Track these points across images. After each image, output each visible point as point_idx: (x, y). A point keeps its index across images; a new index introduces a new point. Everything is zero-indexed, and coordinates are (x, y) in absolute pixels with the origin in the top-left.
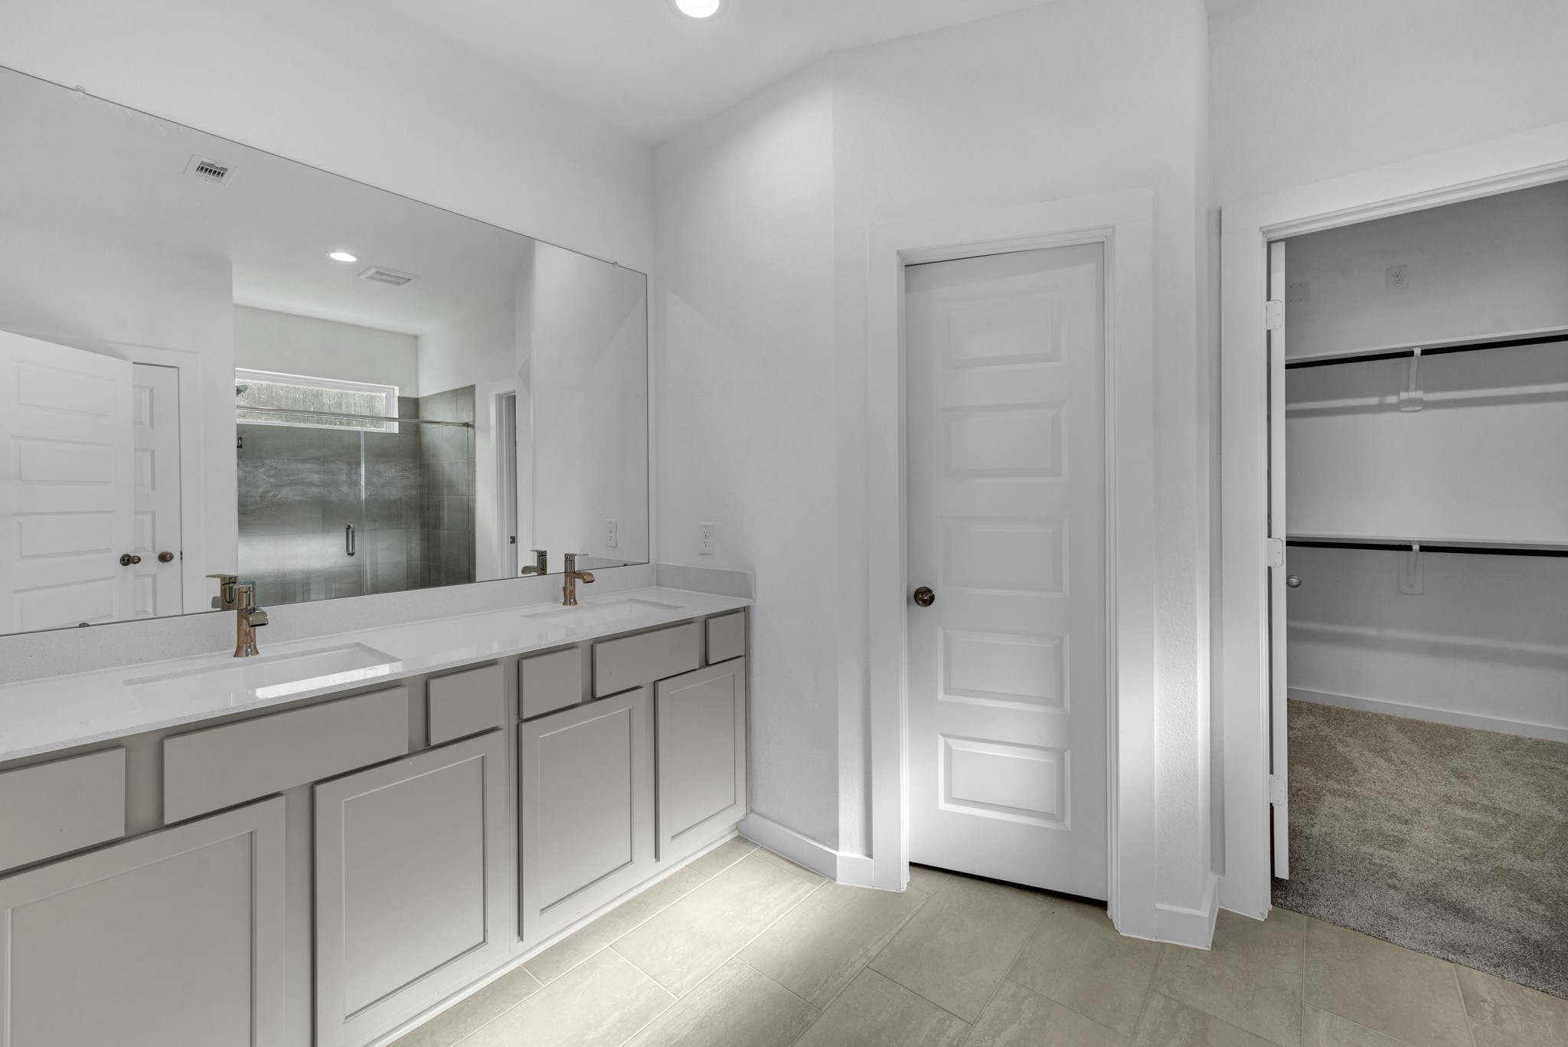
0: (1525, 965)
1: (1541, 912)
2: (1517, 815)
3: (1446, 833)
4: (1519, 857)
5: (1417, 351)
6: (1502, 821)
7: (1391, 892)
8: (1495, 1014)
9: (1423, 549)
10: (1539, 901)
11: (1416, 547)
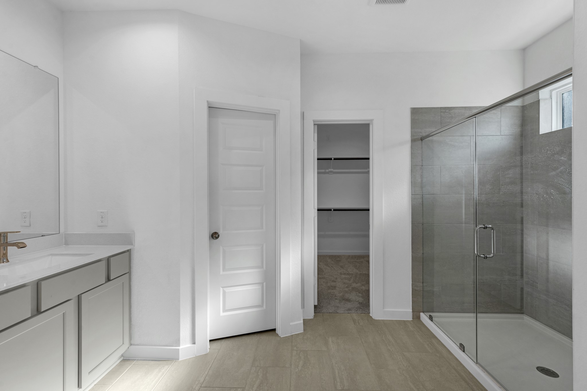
0: (361, 309)
1: (361, 295)
2: (353, 274)
3: (342, 282)
4: (355, 284)
5: (333, 159)
6: (351, 276)
7: (336, 300)
8: (358, 322)
9: (334, 210)
10: (360, 293)
11: (332, 210)
